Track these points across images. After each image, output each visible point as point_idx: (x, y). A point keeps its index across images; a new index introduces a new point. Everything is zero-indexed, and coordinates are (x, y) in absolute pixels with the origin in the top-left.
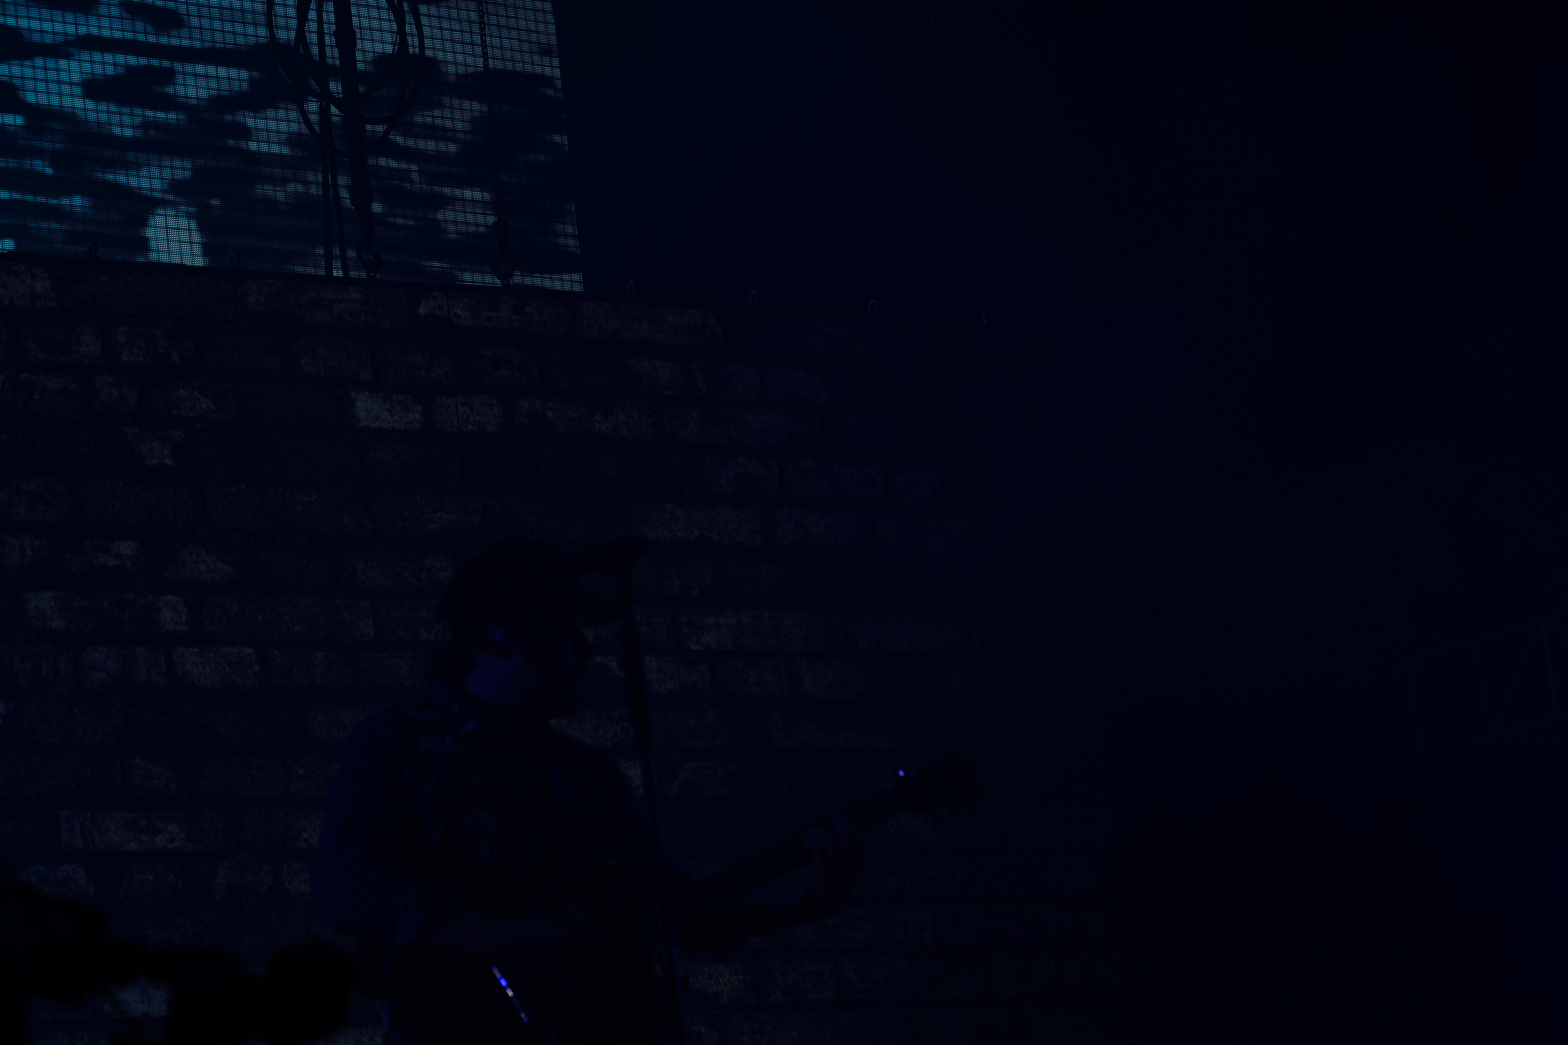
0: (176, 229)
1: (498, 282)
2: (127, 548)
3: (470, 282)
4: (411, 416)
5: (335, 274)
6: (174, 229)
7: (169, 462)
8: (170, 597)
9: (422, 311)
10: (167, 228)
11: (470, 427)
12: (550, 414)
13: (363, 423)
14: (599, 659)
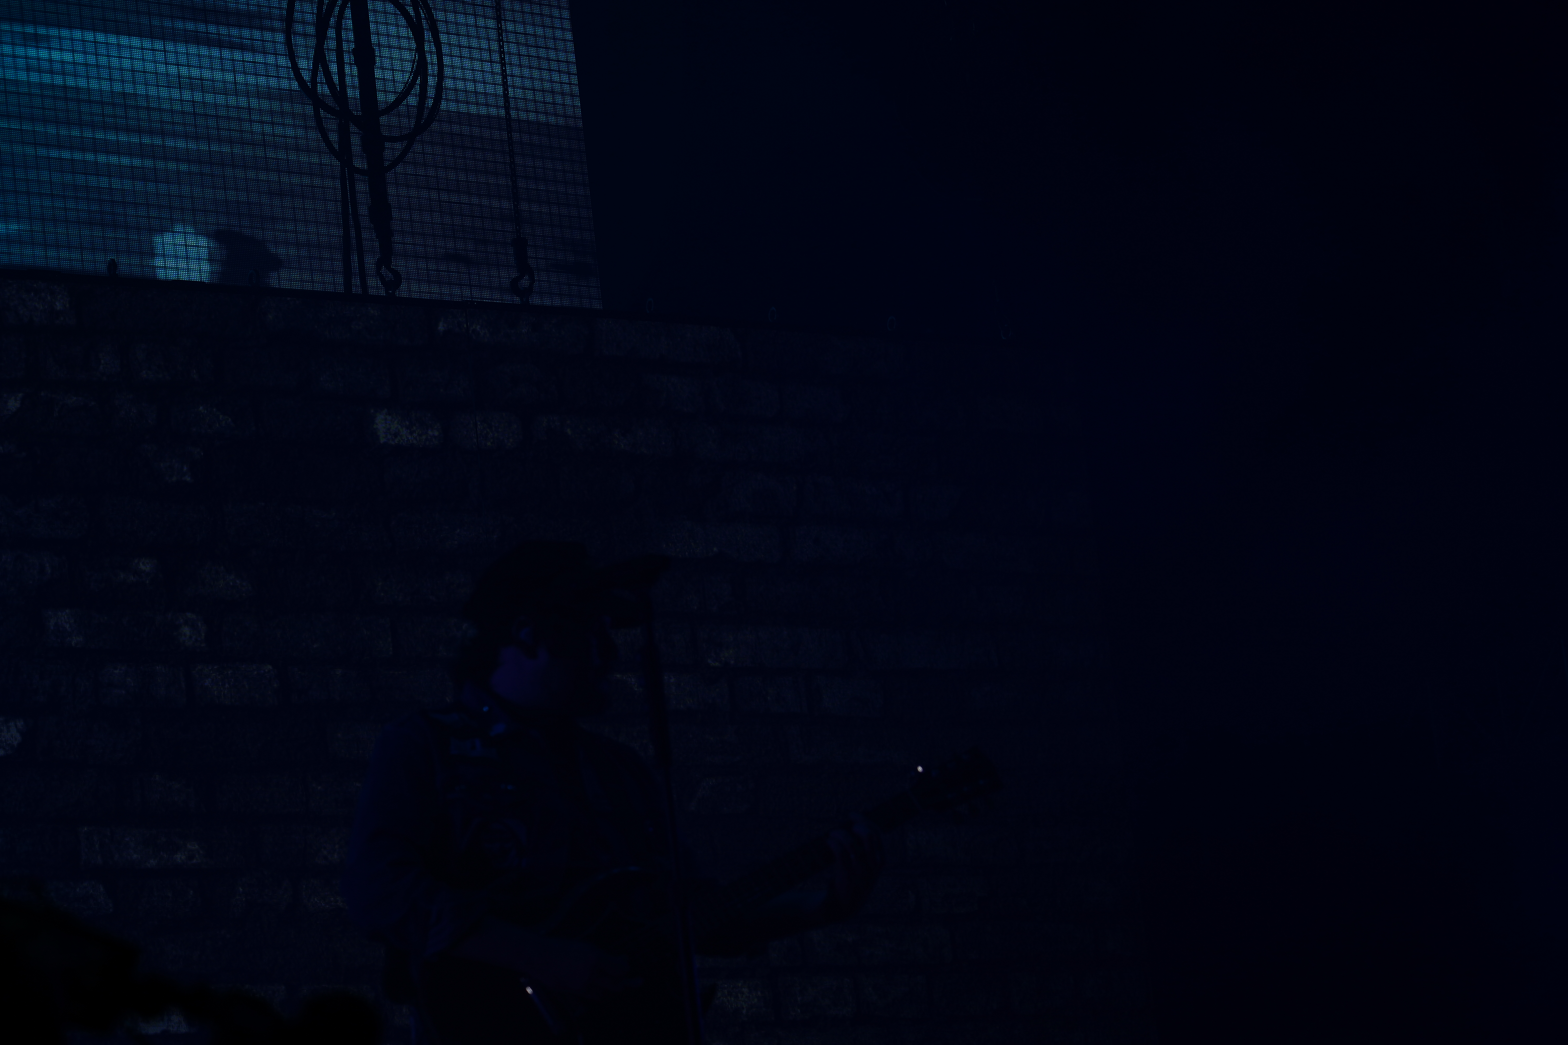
0: (195, 246)
1: (517, 299)
2: (145, 566)
3: (488, 299)
4: (430, 432)
5: (354, 290)
6: (194, 246)
7: (188, 479)
8: (189, 615)
9: (441, 327)
10: (186, 245)
11: (489, 444)
12: (569, 431)
13: (382, 440)
14: (618, 676)
